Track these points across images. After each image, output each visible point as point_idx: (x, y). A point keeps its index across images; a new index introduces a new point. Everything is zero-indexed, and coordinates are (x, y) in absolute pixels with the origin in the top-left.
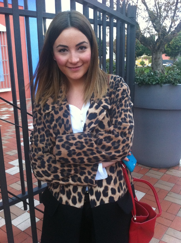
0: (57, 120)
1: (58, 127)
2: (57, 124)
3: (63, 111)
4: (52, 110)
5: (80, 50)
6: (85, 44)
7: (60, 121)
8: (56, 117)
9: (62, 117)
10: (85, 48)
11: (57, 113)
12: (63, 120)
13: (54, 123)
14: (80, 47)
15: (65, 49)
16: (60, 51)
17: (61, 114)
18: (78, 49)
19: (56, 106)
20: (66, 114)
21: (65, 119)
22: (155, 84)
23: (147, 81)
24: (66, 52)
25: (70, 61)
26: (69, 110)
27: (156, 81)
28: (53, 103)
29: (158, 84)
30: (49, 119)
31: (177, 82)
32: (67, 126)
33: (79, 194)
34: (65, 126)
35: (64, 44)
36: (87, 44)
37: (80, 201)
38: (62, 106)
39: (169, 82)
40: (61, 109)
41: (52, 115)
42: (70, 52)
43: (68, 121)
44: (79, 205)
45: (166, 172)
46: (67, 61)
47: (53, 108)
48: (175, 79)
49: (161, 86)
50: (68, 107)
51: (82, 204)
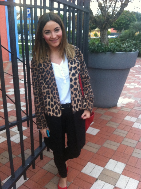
0: (46, 72)
1: (47, 75)
2: (47, 74)
3: (49, 67)
4: (44, 66)
5: (56, 31)
6: (58, 28)
7: (48, 72)
8: (46, 70)
9: (49, 70)
10: (59, 30)
11: (46, 68)
12: (49, 72)
13: (45, 73)
14: (56, 30)
15: (49, 32)
16: (46, 33)
17: (48, 68)
18: (55, 31)
19: (45, 64)
20: (51, 68)
21: (51, 71)
22: (101, 52)
23: (96, 50)
24: (49, 33)
25: (52, 37)
26: (52, 66)
27: (102, 50)
28: (44, 63)
29: (103, 52)
30: (42, 71)
31: (115, 51)
32: (52, 75)
33: (59, 110)
34: (51, 74)
35: (48, 29)
36: (60, 28)
37: (59, 113)
38: (48, 64)
39: (111, 51)
40: (48, 66)
41: (43, 69)
42: (52, 33)
43: (52, 72)
44: (59, 115)
45: (108, 110)
46: (50, 38)
47: (44, 65)
48: (114, 49)
49: (105, 53)
50: (51, 64)
51: (61, 114)
